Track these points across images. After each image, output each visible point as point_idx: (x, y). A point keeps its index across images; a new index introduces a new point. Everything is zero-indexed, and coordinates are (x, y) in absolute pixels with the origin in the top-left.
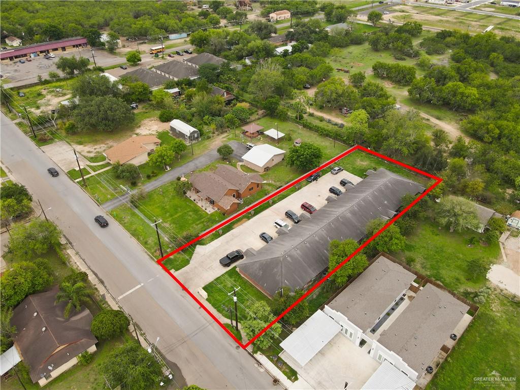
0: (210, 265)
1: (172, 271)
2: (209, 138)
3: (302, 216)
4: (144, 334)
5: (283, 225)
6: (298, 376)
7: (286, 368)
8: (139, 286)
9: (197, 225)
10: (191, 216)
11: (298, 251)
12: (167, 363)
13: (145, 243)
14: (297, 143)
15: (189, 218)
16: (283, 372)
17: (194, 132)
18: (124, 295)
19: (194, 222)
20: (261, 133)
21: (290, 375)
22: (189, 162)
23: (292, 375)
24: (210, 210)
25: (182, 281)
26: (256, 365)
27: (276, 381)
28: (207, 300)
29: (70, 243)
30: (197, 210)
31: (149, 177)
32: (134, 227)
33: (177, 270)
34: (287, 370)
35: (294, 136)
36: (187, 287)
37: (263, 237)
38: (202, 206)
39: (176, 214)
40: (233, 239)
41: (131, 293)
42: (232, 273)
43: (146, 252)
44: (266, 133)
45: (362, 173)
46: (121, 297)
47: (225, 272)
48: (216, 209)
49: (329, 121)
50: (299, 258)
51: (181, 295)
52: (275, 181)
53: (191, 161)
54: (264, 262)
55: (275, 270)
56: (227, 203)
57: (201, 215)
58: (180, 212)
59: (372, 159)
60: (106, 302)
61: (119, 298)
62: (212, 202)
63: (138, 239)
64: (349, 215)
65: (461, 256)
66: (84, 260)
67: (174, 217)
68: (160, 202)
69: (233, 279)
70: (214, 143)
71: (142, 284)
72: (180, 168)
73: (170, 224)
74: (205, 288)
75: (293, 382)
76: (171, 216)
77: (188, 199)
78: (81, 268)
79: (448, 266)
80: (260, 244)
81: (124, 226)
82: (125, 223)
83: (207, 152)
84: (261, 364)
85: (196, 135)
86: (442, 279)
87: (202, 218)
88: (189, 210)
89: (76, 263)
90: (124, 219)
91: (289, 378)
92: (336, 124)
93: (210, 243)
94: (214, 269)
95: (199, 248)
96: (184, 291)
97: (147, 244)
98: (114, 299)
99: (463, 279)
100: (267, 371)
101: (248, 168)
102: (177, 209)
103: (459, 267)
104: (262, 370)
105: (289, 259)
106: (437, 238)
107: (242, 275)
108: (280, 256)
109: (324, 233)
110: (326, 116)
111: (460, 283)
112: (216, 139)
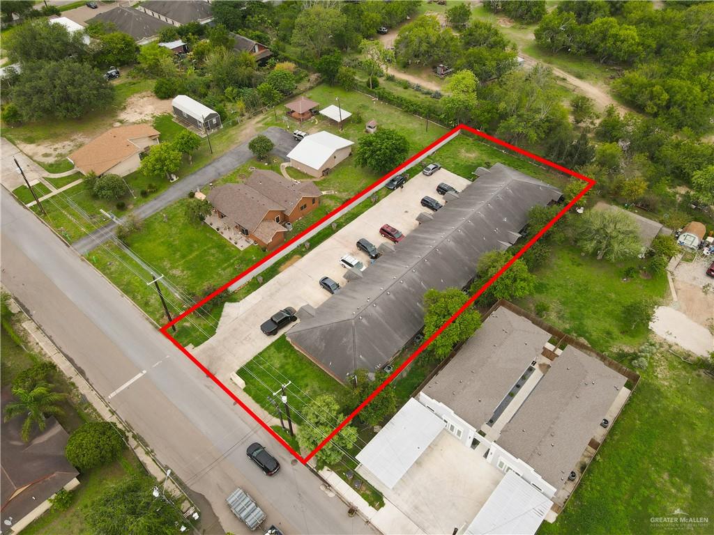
0: (248, 334)
1: (189, 348)
2: (235, 124)
3: (382, 247)
4: (152, 451)
5: (353, 264)
6: (384, 499)
7: (367, 489)
8: (140, 375)
9: (224, 269)
10: (213, 255)
11: (378, 308)
12: (190, 495)
13: (145, 305)
14: (370, 127)
15: (212, 258)
16: (363, 496)
17: (211, 116)
18: (118, 391)
19: (219, 266)
20: (315, 112)
21: (372, 499)
22: (206, 166)
23: (376, 499)
24: (243, 244)
25: (204, 364)
26: (323, 488)
27: (352, 511)
28: (245, 390)
29: (27, 311)
30: (222, 246)
31: (144, 194)
32: (126, 278)
33: (197, 345)
34: (368, 492)
35: (366, 115)
36: (212, 371)
37: (325, 283)
38: (230, 238)
39: (191, 254)
40: (279, 289)
41: (128, 388)
42: (281, 345)
43: (147, 319)
44: (323, 112)
45: (468, 172)
46: (113, 395)
47: (270, 343)
48: (252, 242)
49: (418, 89)
50: (380, 318)
51: (206, 386)
52: (339, 192)
53: (210, 164)
54: (328, 329)
55: (345, 340)
56: (268, 232)
57: (229, 253)
58: (197, 250)
59: (484, 148)
60: (90, 405)
61: (109, 397)
62: (245, 232)
63: (134, 298)
64: (452, 244)
65: (613, 296)
66: (50, 338)
67: (187, 259)
68: (165, 235)
69: (283, 354)
70: (244, 132)
71: (144, 372)
72: (193, 177)
73: (183, 271)
74: (241, 373)
75: (378, 509)
76: (183, 257)
77: (207, 228)
78: (47, 352)
79: (595, 313)
80: (321, 296)
81: (111, 278)
82: (111, 273)
83: (233, 147)
84: (330, 486)
85: (214, 121)
86: (587, 334)
87: (231, 258)
88: (210, 245)
89: (37, 344)
90: (109, 266)
91: (371, 504)
92: (428, 93)
93: (244, 298)
94: (254, 340)
95: (229, 309)
96: (210, 379)
97: (149, 306)
98: (102, 398)
99: (616, 332)
100: (339, 496)
101: (298, 172)
102: (192, 246)
103: (610, 314)
104: (331, 495)
105: (364, 321)
106: (579, 270)
107: (296, 348)
108: (349, 318)
109: (415, 275)
110: (413, 80)
111: (612, 338)
112: (247, 125)
